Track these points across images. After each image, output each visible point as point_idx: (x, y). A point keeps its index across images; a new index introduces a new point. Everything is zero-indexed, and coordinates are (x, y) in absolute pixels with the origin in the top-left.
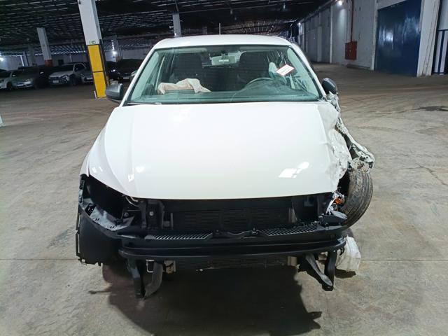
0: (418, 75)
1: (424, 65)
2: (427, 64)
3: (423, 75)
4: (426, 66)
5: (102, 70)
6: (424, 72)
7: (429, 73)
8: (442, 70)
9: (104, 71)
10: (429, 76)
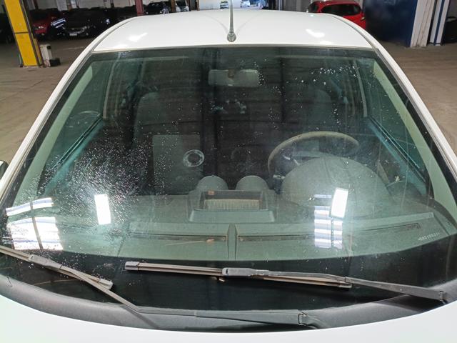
0: (411, 46)
1: (420, 32)
2: (423, 32)
3: (417, 46)
4: (421, 35)
5: (27, 31)
6: (419, 42)
7: (424, 43)
8: (439, 40)
9: (29, 32)
10: (423, 47)
